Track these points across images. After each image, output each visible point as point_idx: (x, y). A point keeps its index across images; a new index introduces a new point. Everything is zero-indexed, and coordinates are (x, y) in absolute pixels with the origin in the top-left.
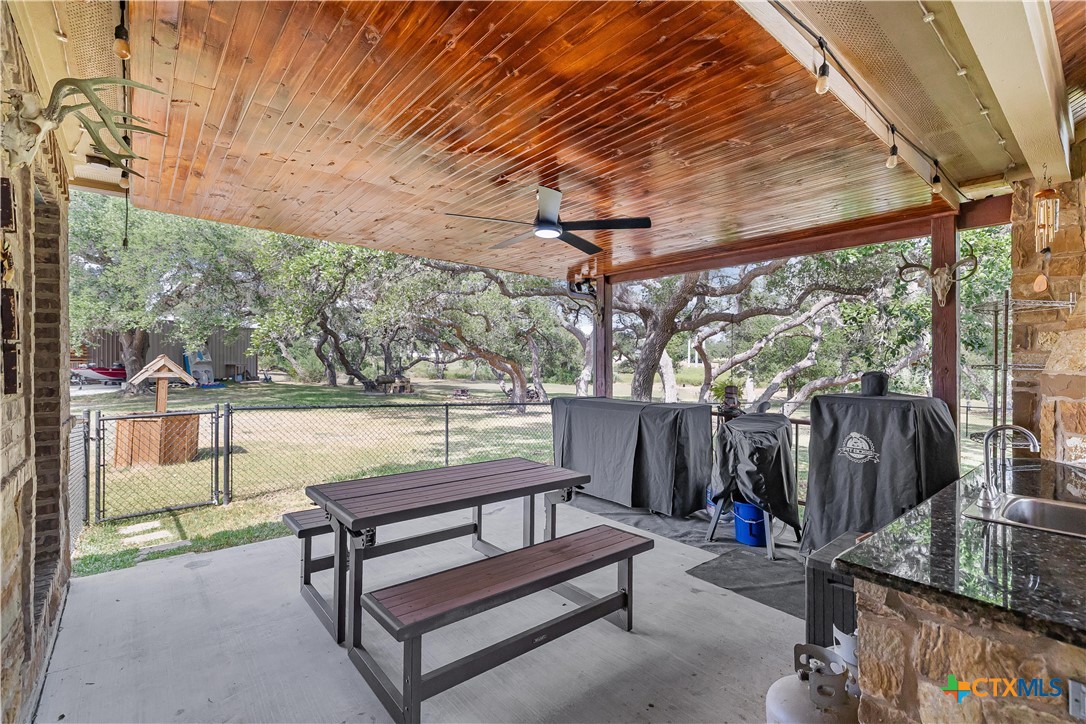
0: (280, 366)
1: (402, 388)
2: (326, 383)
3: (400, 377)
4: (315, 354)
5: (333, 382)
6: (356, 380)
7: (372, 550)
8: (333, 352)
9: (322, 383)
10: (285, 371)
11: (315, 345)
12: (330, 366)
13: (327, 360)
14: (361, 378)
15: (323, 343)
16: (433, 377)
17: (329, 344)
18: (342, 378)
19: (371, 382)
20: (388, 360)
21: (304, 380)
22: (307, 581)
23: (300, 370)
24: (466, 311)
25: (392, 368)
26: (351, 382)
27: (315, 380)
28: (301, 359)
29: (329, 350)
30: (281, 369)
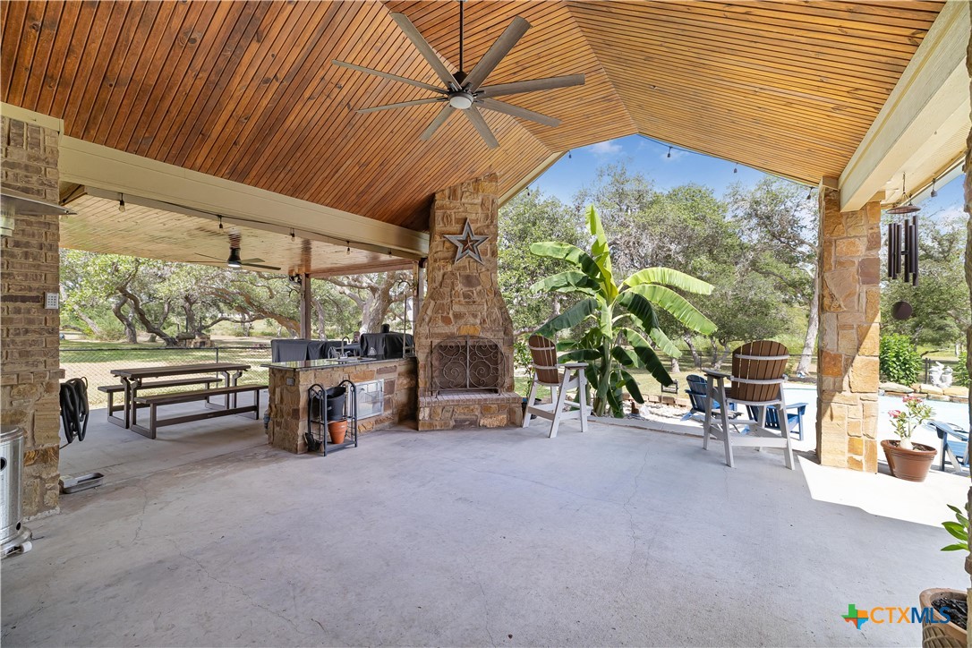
0: (73, 324)
1: (203, 343)
2: (126, 340)
3: (200, 334)
4: (113, 315)
5: (133, 339)
6: (158, 338)
7: (140, 386)
8: (133, 313)
9: (121, 341)
10: (79, 330)
11: (113, 306)
12: (129, 325)
13: (127, 320)
14: (162, 335)
15: (123, 304)
16: (238, 335)
17: (129, 305)
18: (143, 337)
19: (172, 338)
20: (190, 319)
21: (101, 338)
22: (111, 415)
23: (97, 329)
24: (251, 283)
25: (193, 328)
26: (153, 340)
27: (113, 338)
28: (98, 319)
29: (128, 310)
30: (74, 329)
